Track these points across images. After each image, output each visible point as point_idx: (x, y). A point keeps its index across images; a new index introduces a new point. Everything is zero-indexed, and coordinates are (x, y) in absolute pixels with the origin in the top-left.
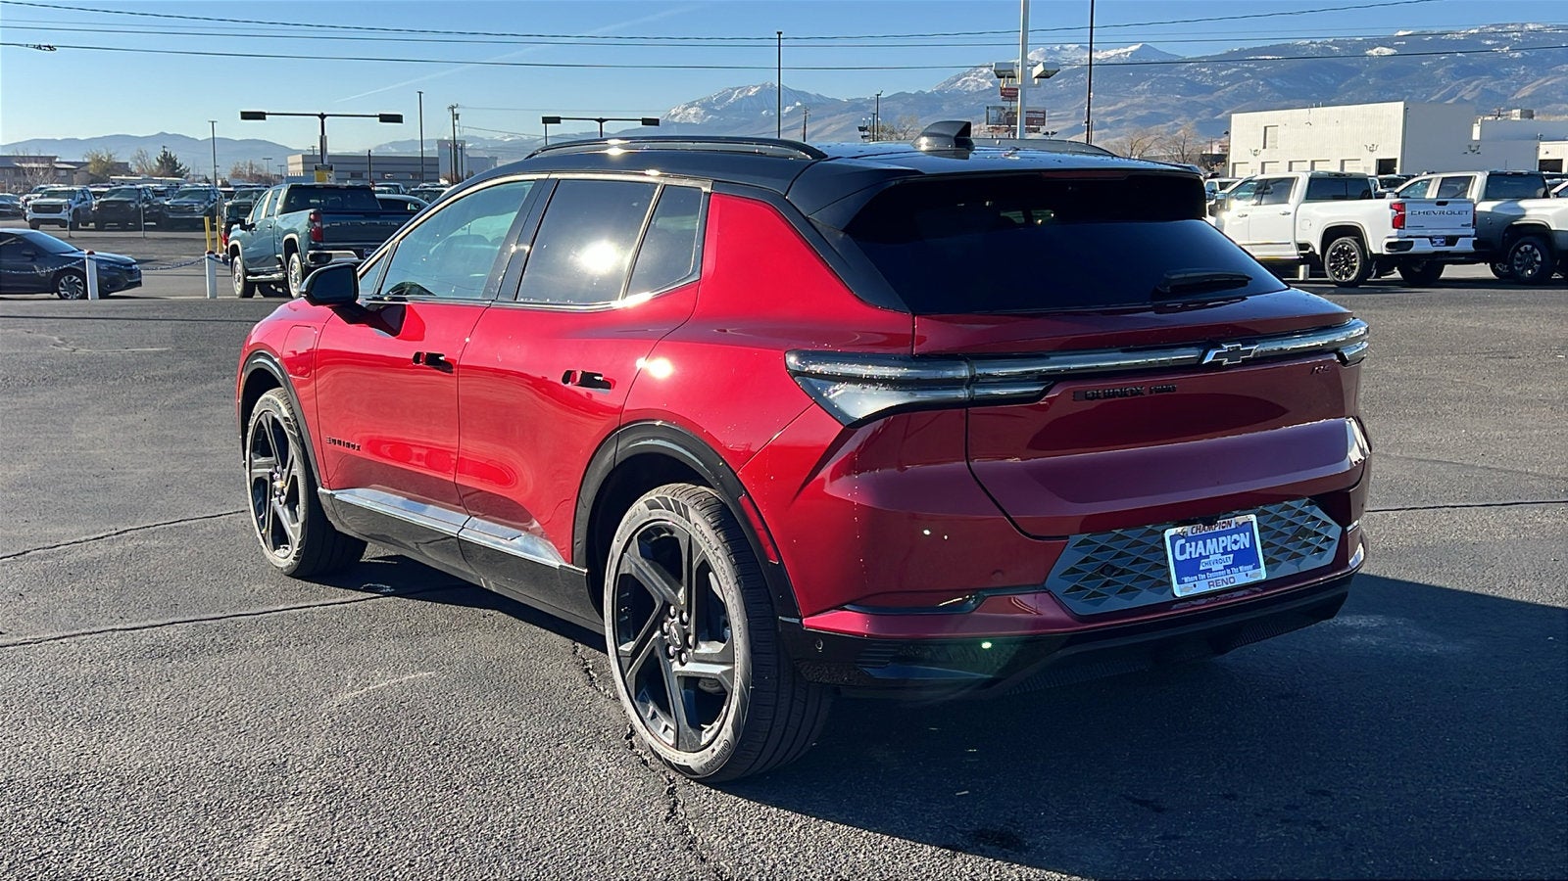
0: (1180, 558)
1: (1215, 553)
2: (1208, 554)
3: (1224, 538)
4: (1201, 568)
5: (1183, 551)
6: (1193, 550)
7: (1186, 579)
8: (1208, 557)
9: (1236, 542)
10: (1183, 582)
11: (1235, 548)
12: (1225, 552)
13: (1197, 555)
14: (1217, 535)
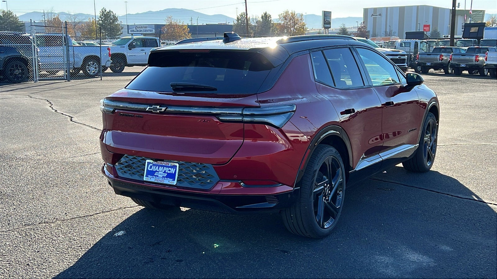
0: (149, 169)
1: (161, 171)
2: (159, 171)
3: (166, 168)
4: (155, 174)
5: (151, 167)
6: (154, 168)
7: (149, 176)
8: (158, 172)
9: (169, 170)
10: (148, 177)
11: (169, 172)
12: (165, 172)
13: (155, 170)
14: (164, 166)
